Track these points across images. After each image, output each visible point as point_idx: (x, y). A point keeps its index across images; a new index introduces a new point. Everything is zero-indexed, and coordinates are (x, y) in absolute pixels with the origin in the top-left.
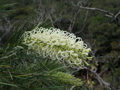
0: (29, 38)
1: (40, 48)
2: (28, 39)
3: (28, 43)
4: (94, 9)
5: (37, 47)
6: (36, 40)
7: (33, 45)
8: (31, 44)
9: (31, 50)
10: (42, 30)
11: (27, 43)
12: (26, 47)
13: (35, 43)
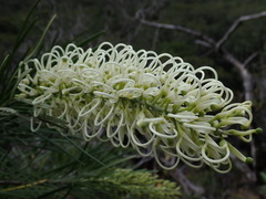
0: (35, 81)
1: (70, 109)
2: (31, 84)
3: (33, 98)
4: (171, 27)
5: (60, 108)
6: (56, 84)
7: (48, 102)
8: (42, 99)
9: (43, 118)
10: (73, 54)
11: (28, 97)
12: (26, 109)
13: (55, 95)
